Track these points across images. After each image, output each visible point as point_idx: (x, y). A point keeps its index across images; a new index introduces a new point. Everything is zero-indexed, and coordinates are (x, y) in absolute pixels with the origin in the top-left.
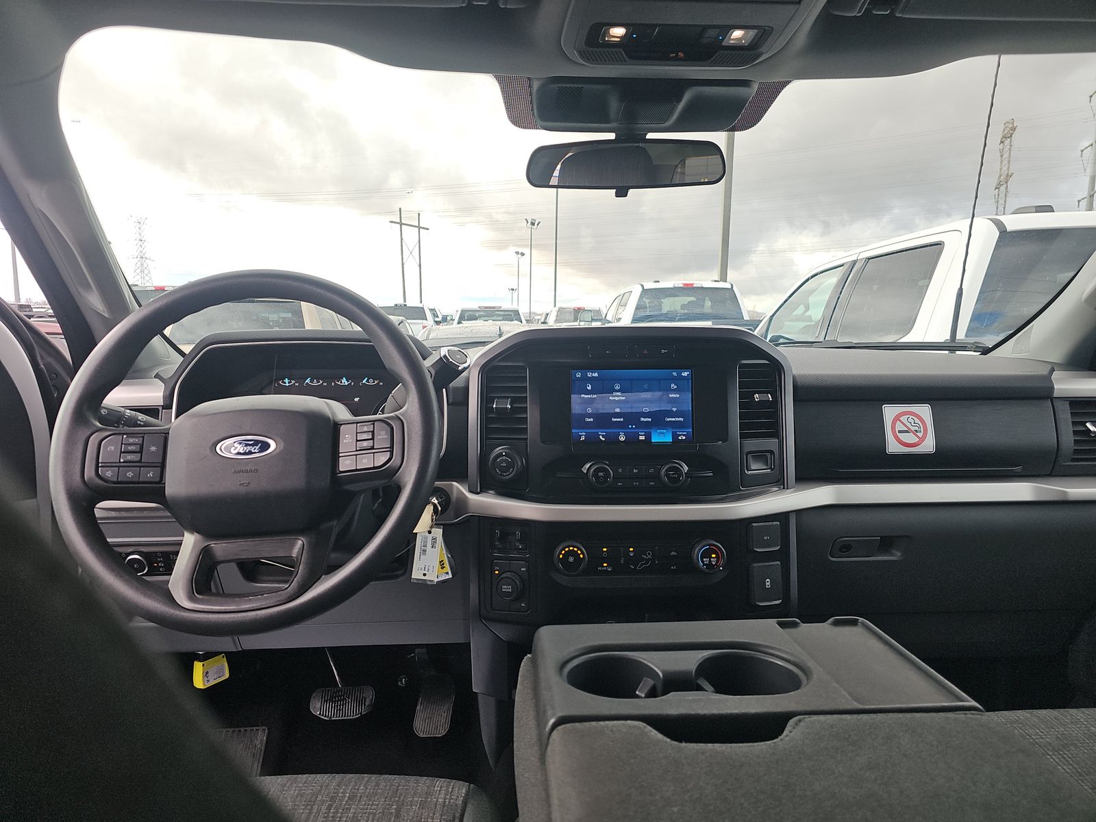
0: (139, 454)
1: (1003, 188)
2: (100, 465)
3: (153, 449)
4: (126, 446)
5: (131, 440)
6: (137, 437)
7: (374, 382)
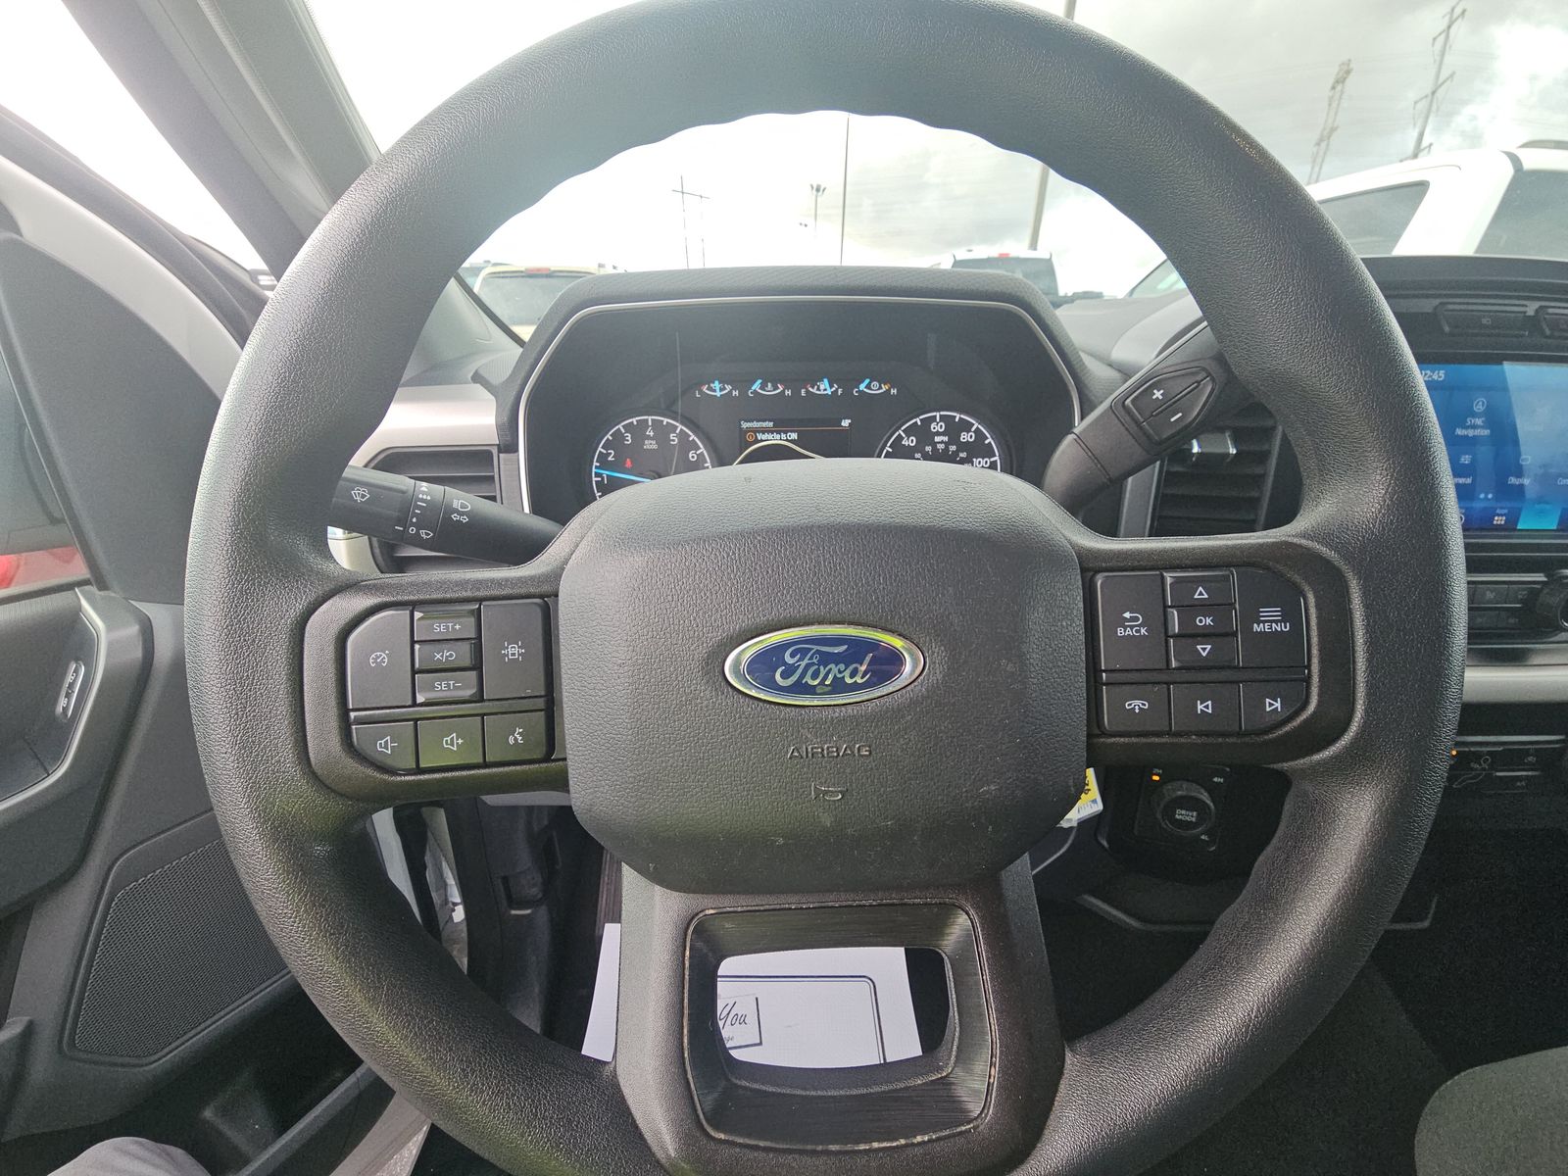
0: (473, 674)
1: (1323, 145)
2: (352, 715)
3: (513, 651)
4: (428, 647)
5: (440, 628)
6: (458, 615)
7: (880, 388)
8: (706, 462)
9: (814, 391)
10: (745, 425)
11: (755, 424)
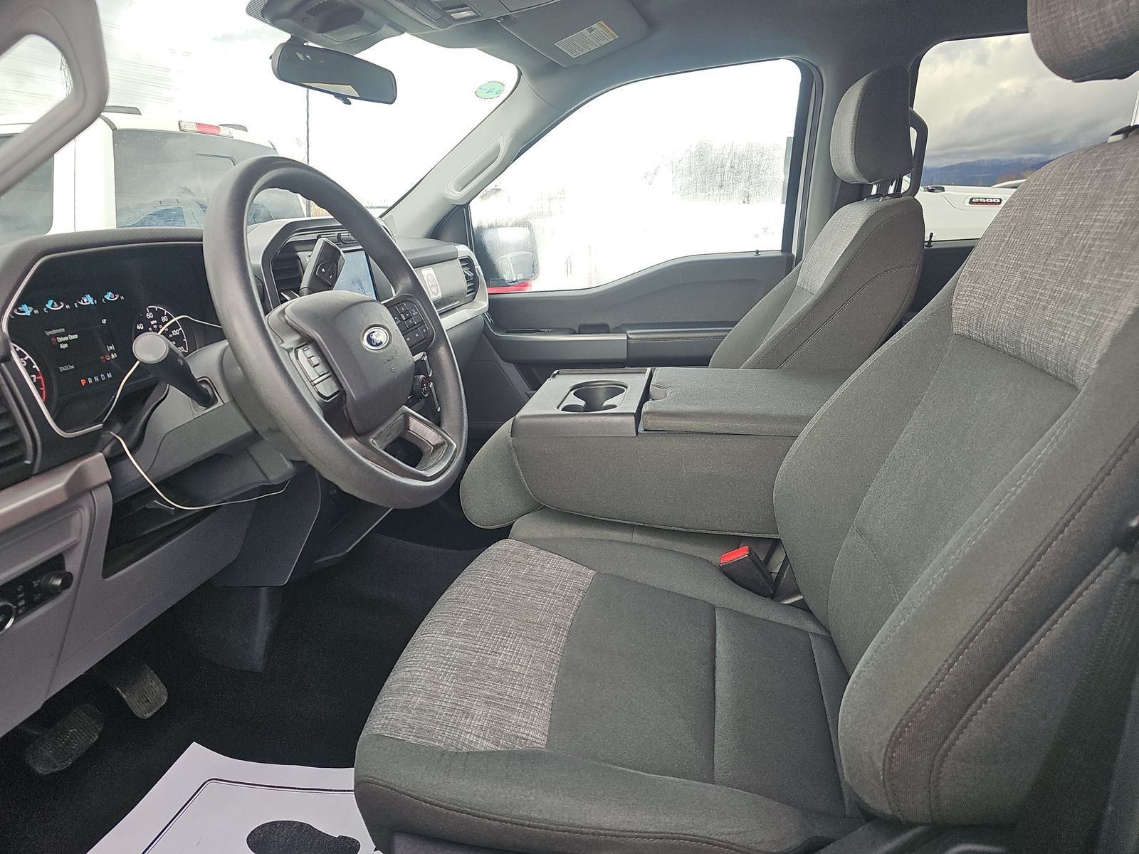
7: (115, 297)
8: (33, 365)
9: (81, 303)
10: (48, 333)
11: (54, 332)
